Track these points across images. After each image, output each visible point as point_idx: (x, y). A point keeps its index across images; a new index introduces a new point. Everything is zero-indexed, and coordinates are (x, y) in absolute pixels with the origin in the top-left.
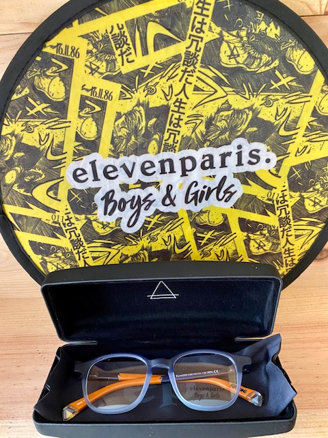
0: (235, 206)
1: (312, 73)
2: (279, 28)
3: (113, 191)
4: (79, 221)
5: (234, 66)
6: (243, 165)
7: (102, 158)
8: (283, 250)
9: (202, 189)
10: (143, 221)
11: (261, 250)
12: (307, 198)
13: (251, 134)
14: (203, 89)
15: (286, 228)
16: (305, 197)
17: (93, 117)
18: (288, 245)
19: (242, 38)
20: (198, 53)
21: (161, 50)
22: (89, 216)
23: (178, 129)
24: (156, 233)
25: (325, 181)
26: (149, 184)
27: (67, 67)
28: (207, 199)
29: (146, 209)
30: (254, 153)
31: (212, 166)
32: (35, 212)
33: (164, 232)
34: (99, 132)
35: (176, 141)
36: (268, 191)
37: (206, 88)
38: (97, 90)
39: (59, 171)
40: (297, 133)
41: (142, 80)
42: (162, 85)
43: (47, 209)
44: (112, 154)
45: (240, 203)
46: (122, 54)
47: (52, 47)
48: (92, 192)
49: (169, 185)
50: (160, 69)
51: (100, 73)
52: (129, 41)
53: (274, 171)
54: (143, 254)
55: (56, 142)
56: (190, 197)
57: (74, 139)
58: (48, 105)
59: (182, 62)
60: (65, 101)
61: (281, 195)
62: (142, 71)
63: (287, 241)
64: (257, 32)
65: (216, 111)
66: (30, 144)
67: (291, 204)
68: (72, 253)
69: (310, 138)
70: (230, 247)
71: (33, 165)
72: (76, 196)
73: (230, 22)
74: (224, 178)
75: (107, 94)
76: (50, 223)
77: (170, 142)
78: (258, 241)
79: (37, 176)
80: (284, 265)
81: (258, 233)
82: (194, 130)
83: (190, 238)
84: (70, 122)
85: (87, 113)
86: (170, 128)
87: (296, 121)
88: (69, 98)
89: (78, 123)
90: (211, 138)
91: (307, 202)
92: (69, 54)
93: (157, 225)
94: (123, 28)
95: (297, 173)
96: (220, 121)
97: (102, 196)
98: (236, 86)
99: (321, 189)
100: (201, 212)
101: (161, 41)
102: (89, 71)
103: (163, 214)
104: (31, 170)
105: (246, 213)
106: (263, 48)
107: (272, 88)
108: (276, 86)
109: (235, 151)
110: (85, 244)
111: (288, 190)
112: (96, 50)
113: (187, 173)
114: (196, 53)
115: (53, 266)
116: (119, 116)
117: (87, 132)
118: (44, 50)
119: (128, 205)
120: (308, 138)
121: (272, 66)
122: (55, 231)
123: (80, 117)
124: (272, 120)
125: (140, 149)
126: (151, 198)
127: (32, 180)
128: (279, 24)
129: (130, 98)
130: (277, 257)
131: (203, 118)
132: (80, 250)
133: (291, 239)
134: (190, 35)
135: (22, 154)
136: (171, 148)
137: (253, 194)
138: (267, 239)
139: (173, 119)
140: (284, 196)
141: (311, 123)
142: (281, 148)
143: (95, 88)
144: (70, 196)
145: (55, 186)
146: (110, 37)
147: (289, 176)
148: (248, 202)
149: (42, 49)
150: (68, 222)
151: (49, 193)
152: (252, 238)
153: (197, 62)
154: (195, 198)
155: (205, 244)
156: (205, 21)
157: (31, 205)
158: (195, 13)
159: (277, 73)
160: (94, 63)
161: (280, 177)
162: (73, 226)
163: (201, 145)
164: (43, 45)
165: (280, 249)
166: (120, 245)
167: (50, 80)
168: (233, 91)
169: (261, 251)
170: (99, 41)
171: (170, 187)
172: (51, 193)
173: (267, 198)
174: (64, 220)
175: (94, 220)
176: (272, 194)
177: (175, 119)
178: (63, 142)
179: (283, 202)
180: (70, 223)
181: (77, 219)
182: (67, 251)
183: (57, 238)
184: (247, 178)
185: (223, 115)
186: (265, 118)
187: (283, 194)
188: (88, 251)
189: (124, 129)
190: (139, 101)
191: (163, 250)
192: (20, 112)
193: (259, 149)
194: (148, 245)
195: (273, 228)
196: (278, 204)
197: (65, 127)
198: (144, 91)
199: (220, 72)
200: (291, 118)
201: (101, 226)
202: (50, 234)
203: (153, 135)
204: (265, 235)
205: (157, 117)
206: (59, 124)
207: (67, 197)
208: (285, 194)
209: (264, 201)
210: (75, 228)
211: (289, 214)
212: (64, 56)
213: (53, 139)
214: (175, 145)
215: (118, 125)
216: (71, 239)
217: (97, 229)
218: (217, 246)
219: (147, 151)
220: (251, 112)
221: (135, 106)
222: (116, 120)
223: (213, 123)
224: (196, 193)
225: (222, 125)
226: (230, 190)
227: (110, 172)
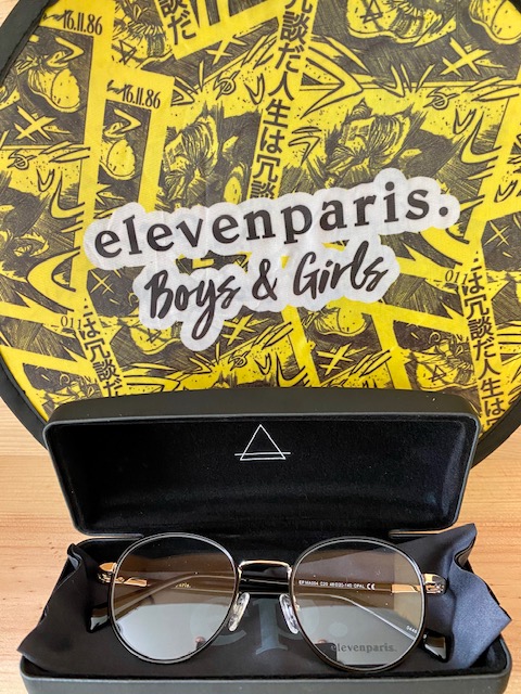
0: (387, 299)
1: (520, 40)
3: (165, 273)
4: (108, 329)
5: (374, 35)
6: (397, 220)
7: (145, 212)
8: (479, 383)
9: (323, 268)
10: (221, 328)
11: (439, 383)
13: (409, 161)
14: (322, 80)
15: (483, 340)
16: (517, 279)
17: (127, 138)
18: (489, 374)
20: (306, 15)
21: (241, 13)
22: (125, 319)
23: (277, 155)
24: (243, 351)
26: (229, 260)
27: (81, 52)
28: (333, 286)
29: (224, 306)
30: (417, 197)
31: (340, 224)
32: (33, 313)
33: (258, 347)
34: (139, 165)
35: (273, 178)
36: (446, 269)
37: (325, 79)
39: (71, 236)
40: (496, 158)
41: (210, 68)
42: (245, 77)
43: (53, 306)
44: (161, 204)
45: (396, 292)
46: (173, 24)
47: (56, 17)
48: (129, 275)
49: (265, 261)
50: (240, 48)
51: (137, 60)
52: (186, 1)
55: (66, 185)
56: (304, 282)
57: (97, 180)
58: (51, 119)
59: (278, 34)
60: (81, 112)
61: (472, 277)
62: (210, 52)
63: (487, 366)
65: (343, 120)
66: (23, 190)
67: (490, 294)
68: (96, 386)
70: (380, 379)
71: (27, 228)
72: (102, 282)
74: (365, 245)
75: (150, 97)
76: (59, 332)
77: (264, 179)
78: (433, 366)
79: (35, 247)
80: (483, 412)
81: (432, 350)
82: (305, 157)
83: (306, 361)
84: (89, 149)
85: (118, 132)
86: (261, 153)
87: (493, 134)
88: (86, 106)
89: (102, 151)
90: (337, 170)
92: (85, 27)
93: (245, 336)
95: (499, 233)
96: (352, 139)
97: (147, 281)
98: (378, 71)
100: (324, 311)
102: (119, 56)
103: (255, 315)
104: (26, 236)
105: (407, 311)
107: (445, 72)
108: (452, 68)
109: (381, 193)
110: (119, 371)
111: (484, 267)
112: (130, 20)
113: (296, 237)
114: (303, 15)
116: (172, 134)
117: (119, 166)
118: (43, 23)
119: (193, 299)
120: (517, 167)
121: (444, 31)
122: (67, 346)
123: (105, 139)
124: (448, 133)
125: (210, 195)
126: (232, 285)
127: (27, 253)
129: (190, 103)
130: (469, 398)
131: (323, 137)
132: (111, 381)
133: (494, 362)
135: (10, 208)
136: (267, 191)
137: (418, 275)
138: (448, 362)
139: (267, 138)
140: (476, 279)
142: (466, 186)
143: (130, 86)
144: (91, 282)
145: (66, 265)
147: (484, 240)
148: (410, 291)
149: (39, 21)
150: (89, 329)
151: (56, 278)
152: (419, 360)
153: (305, 32)
154: (312, 284)
155: (334, 372)
157: (25, 299)
159: (454, 44)
160: (127, 41)
161: (467, 242)
162: (98, 337)
163: (317, 184)
164: (41, 15)
165: (475, 380)
166: (180, 373)
167: (54, 75)
168: (374, 82)
169: (439, 385)
170: (134, 3)
171: (266, 264)
172: (59, 278)
173: (444, 282)
174: (82, 327)
175: (133, 327)
176: (455, 275)
177: (271, 136)
178: (78, 185)
179: (475, 290)
180: (93, 331)
181: (104, 325)
182: (88, 383)
183: (70, 358)
184: (406, 244)
185: (356, 127)
186: (436, 131)
187: (475, 274)
188: (124, 382)
189: (180, 158)
190: (205, 107)
191: (258, 381)
192: (6, 133)
193: (425, 189)
194: (230, 373)
195: (458, 341)
196: (466, 294)
197: (81, 159)
198: (214, 89)
199: (349, 48)
200: (484, 128)
201: (146, 337)
202: (59, 351)
203: (232, 168)
204: (444, 354)
205: (238, 134)
206: (70, 153)
207: (85, 284)
208: (478, 275)
209: (440, 287)
210: (102, 340)
211: (487, 313)
212: (76, 31)
213: (61, 180)
214: (272, 184)
215: (171, 151)
216: (95, 361)
217: (139, 343)
218: (356, 376)
219: (222, 196)
220: (408, 119)
221: (200, 116)
222: (167, 143)
223: (340, 142)
224: (314, 275)
225: (356, 145)
226: (377, 268)
227: (160, 237)
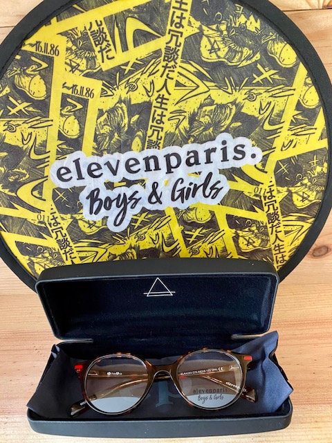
0: (222, 203)
1: (295, 66)
2: (259, 21)
3: (98, 189)
4: (65, 221)
5: (215, 61)
8: (273, 246)
11: (251, 247)
12: (295, 193)
13: (235, 129)
14: (185, 84)
15: (275, 224)
16: (293, 191)
17: (75, 115)
18: (278, 242)
19: (222, 32)
20: (178, 48)
21: (140, 46)
22: (74, 216)
23: (161, 125)
24: (143, 232)
25: (313, 176)
26: (135, 182)
27: (47, 66)
28: (193, 196)
30: (239, 148)
32: (21, 212)
33: (152, 230)
34: (82, 130)
35: (159, 138)
36: (255, 187)
37: (188, 83)
38: (78, 88)
39: (42, 170)
40: (282, 128)
41: (122, 76)
42: (143, 81)
43: (33, 209)
44: (95, 152)
45: (227, 199)
46: (101, 51)
47: (31, 45)
48: (76, 191)
50: (140, 65)
51: (80, 71)
52: (108, 38)
53: (260, 166)
54: (131, 253)
55: (39, 141)
56: (177, 194)
57: (57, 138)
58: (29, 104)
59: (162, 58)
60: (47, 100)
61: (269, 190)
62: (123, 67)
63: (277, 237)
64: (237, 25)
65: (198, 106)
66: (13, 144)
67: (279, 200)
68: (59, 253)
69: (296, 131)
70: (219, 245)
71: (16, 165)
72: (61, 195)
73: (208, 16)
74: (210, 175)
75: (88, 92)
76: (36, 223)
77: (154, 138)
78: (247, 238)
79: (21, 176)
80: (275, 262)
81: (247, 230)
82: (177, 127)
83: (178, 236)
84: (52, 121)
85: (70, 111)
86: (153, 124)
87: (280, 115)
88: (50, 96)
89: (60, 121)
90: (195, 133)
91: (295, 197)
92: (49, 51)
93: (144, 224)
94: (101, 24)
95: (283, 167)
96: (203, 117)
97: (87, 194)
98: (218, 80)
99: (309, 184)
100: (189, 209)
101: (141, 37)
102: (69, 68)
103: (150, 212)
104: (15, 170)
105: (233, 209)
106: (244, 42)
107: (254, 82)
108: (258, 79)
110: (72, 244)
111: (275, 185)
112: (75, 48)
113: (172, 170)
114: (176, 48)
115: (40, 267)
116: (101, 113)
117: (70, 131)
118: (23, 48)
119: (114, 204)
120: (293, 132)
121: (254, 60)
122: (41, 231)
123: (62, 115)
124: (256, 114)
125: (124, 147)
126: (137, 196)
127: (16, 179)
128: (259, 17)
129: (112, 96)
130: (267, 254)
131: (186, 114)
132: (67, 250)
133: (280, 235)
134: (170, 30)
135: (6, 154)
136: (155, 145)
137: (239, 190)
138: (256, 235)
139: (156, 116)
140: (271, 191)
141: (295, 117)
142: (265, 143)
143: (76, 86)
144: (55, 195)
145: (40, 186)
146: (89, 34)
147: (275, 171)
148: (235, 198)
149: (21, 47)
150: (54, 221)
151: (34, 193)
152: (240, 235)
153: (177, 58)
154: (181, 195)
155: (194, 242)
156: (184, 16)
157: (16, 206)
158: (174, 7)
159: (259, 66)
160: (74, 60)
161: (266, 172)
162: (59, 226)
163: (185, 141)
164: (22, 44)
165: (270, 245)
166: (107, 245)
167: (30, 79)
168: (216, 86)
169: (251, 248)
170: (78, 39)
171: (156, 184)
172: (36, 193)
173: (254, 194)
174: (50, 220)
175: (79, 220)
176: (259, 190)
177: (158, 115)
178: (46, 141)
179: (270, 197)
180: (56, 222)
181: (63, 219)
182: (54, 251)
183: (43, 238)
184: (232, 174)
185: (206, 110)
186: (249, 113)
188: (74, 250)
189: (106, 126)
190: (120, 98)
191: (151, 248)
192: (2, 111)
194: (136, 244)
195: (261, 225)
196: (265, 200)
197: (47, 126)
198: (125, 88)
199: (202, 67)
200: (275, 112)
201: (87, 225)
202: (36, 234)
203: (136, 132)
204: (253, 231)
205: (139, 113)
206: (41, 123)
207: (51, 196)
209: (251, 197)
210: (61, 227)
211: (277, 209)
212: (43, 54)
213: (36, 138)
214: (159, 141)
215: (101, 122)
216: (58, 239)
217: (83, 229)
218: (206, 244)
219: (131, 148)
220: (234, 106)
221: (117, 103)
222: (98, 118)
223: (197, 118)
224: (182, 190)
225: (206, 120)
226: (217, 186)
227: (94, 170)
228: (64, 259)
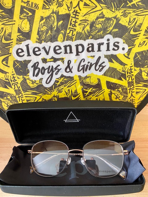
0: (105, 74)
4: (20, 79)
6: (110, 50)
7: (32, 43)
9: (87, 64)
10: (55, 81)
12: (144, 71)
13: (115, 32)
14: (89, 5)
15: (131, 88)
16: (143, 70)
17: (27, 18)
18: (132, 97)
22: (25, 77)
23: (75, 28)
24: (61, 88)
26: (58, 59)
28: (89, 69)
29: (56, 74)
30: (116, 44)
31: (93, 50)
33: (66, 87)
34: (31, 28)
35: (73, 35)
36: (123, 66)
37: (91, 4)
39: (8, 49)
40: (140, 33)
42: (66, 2)
43: (3, 72)
44: (38, 41)
45: (108, 72)
48: (27, 62)
49: (69, 61)
53: (126, 55)
54: (54, 99)
55: (7, 33)
56: (81, 68)
57: (17, 32)
58: (2, 11)
60: (12, 9)
61: (130, 69)
63: (132, 95)
65: (96, 18)
67: (135, 74)
68: (15, 97)
70: (101, 98)
72: (18, 65)
74: (100, 58)
75: (35, 5)
76: (4, 80)
77: (70, 35)
78: (116, 95)
81: (116, 90)
82: (83, 29)
83: (80, 92)
84: (15, 21)
85: (25, 16)
86: (70, 27)
87: (140, 26)
88: (14, 7)
90: (93, 34)
91: (143, 73)
93: (62, 83)
95: (139, 56)
96: (98, 24)
97: (32, 65)
98: (108, 3)
100: (86, 77)
103: (66, 77)
105: (110, 78)
107: (128, 6)
108: (130, 4)
109: (106, 42)
110: (22, 92)
111: (133, 66)
113: (79, 54)
115: (5, 104)
116: (42, 18)
119: (46, 71)
120: (146, 37)
122: (6, 84)
123: (20, 18)
124: (127, 25)
125: (53, 39)
126: (59, 68)
129: (48, 9)
131: (89, 22)
132: (20, 95)
136: (71, 39)
137: (114, 68)
138: (121, 93)
139: (72, 22)
140: (131, 69)
142: (130, 41)
143: (29, 1)
144: (14, 64)
145: (7, 58)
147: (134, 58)
148: (112, 72)
150: (13, 79)
151: (3, 62)
152: (113, 93)
154: (83, 69)
155: (88, 95)
161: (129, 58)
162: (16, 82)
163: (86, 38)
165: (128, 99)
166: (42, 94)
168: (106, 7)
169: (118, 100)
171: (70, 62)
172: (4, 62)
173: (122, 70)
174: (11, 78)
175: (27, 79)
176: (125, 68)
177: (73, 22)
178: (11, 33)
179: (130, 73)
180: (15, 80)
181: (18, 78)
182: (13, 96)
183: (7, 88)
184: (112, 58)
185: (99, 21)
186: (123, 24)
187: (131, 68)
188: (24, 96)
189: (44, 27)
190: (53, 11)
191: (65, 97)
193: (119, 42)
194: (57, 94)
195: (124, 88)
196: (128, 74)
197: (12, 24)
198: (56, 5)
200: (137, 24)
201: (31, 82)
202: (4, 85)
203: (61, 31)
204: (120, 91)
205: (63, 20)
206: (9, 22)
207: (13, 65)
208: (132, 69)
209: (120, 72)
211: (133, 80)
213: (5, 31)
214: (73, 37)
215: (42, 24)
216: (15, 89)
217: (29, 84)
218: (94, 97)
219: (57, 39)
220: (115, 19)
221: (51, 13)
222: (41, 21)
223: (94, 25)
224: (84, 66)
225: (99, 27)
226: (103, 65)
227: (37, 51)
228: (18, 100)
